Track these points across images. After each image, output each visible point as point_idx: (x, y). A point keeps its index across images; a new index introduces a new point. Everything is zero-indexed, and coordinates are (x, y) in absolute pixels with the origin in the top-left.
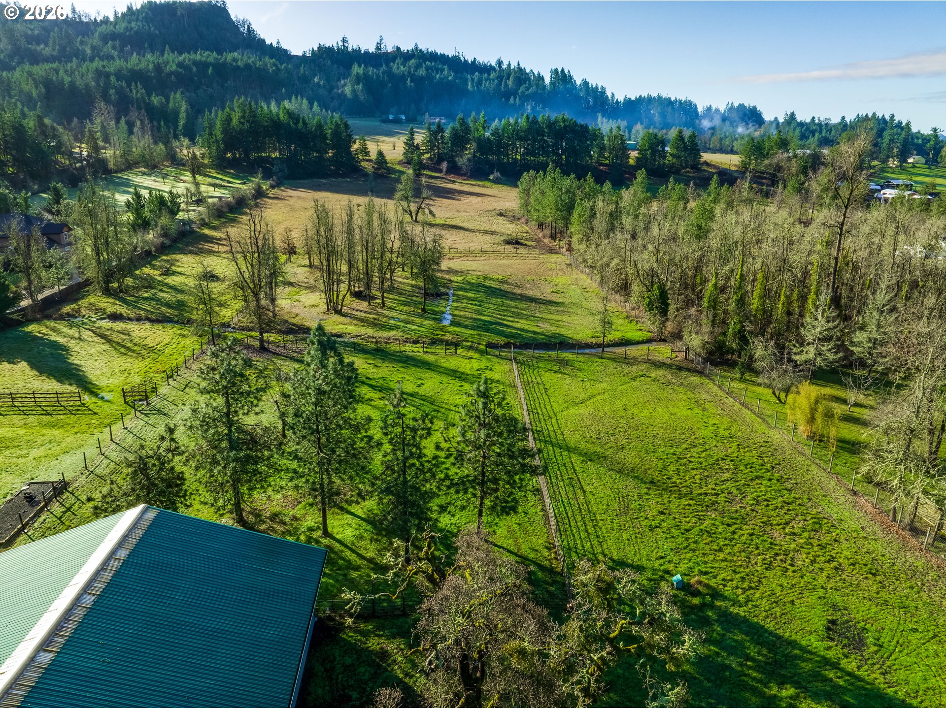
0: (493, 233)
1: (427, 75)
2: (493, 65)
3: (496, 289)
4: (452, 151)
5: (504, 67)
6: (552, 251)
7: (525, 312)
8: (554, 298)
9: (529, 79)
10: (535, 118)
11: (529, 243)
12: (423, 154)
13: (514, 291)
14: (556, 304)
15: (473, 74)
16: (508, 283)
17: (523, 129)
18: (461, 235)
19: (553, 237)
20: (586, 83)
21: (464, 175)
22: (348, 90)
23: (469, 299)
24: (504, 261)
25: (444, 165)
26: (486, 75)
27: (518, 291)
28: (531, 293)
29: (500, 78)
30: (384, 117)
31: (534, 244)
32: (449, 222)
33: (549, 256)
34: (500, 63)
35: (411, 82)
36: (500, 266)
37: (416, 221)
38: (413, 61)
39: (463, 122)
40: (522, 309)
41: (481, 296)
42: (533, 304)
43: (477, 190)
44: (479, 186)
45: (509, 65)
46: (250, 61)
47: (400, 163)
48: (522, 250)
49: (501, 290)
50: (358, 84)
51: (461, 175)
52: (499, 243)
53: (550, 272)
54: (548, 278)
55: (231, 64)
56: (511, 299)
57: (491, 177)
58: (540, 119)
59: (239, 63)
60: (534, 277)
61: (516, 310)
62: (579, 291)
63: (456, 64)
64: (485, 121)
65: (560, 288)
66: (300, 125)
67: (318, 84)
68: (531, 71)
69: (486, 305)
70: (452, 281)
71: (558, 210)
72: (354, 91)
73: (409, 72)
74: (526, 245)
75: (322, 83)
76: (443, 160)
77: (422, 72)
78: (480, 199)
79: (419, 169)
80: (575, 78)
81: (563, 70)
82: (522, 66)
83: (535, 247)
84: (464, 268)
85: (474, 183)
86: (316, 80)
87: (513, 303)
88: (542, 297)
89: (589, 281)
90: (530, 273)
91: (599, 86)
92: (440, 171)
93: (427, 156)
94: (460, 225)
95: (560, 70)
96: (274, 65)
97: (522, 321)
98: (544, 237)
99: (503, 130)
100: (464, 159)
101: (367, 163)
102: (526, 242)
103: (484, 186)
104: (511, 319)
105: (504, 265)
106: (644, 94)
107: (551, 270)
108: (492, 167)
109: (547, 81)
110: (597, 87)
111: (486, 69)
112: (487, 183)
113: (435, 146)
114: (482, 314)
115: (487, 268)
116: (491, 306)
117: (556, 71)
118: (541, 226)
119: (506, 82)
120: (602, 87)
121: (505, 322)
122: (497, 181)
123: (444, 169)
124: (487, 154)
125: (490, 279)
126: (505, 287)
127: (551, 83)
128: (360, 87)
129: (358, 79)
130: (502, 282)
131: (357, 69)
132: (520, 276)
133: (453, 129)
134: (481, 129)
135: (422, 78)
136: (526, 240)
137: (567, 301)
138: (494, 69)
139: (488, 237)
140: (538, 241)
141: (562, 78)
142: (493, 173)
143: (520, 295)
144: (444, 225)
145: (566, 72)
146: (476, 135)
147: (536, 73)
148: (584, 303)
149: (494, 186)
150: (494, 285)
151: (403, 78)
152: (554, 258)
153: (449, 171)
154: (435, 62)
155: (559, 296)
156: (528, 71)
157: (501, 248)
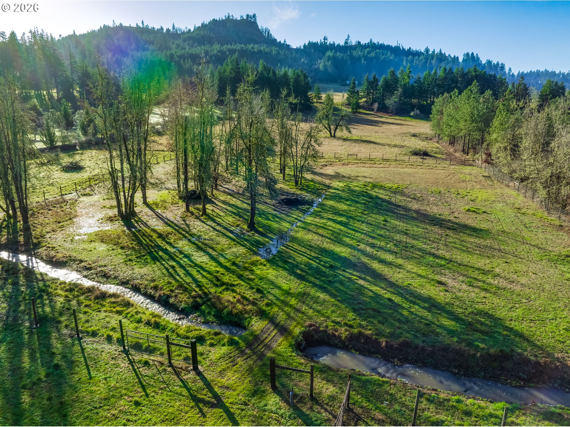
0: (403, 147)
1: (375, 56)
2: (423, 51)
3: (384, 200)
4: (383, 95)
5: (430, 53)
6: (464, 163)
7: (420, 244)
8: (471, 221)
9: (448, 60)
10: (451, 69)
11: (439, 156)
12: (361, 98)
13: (410, 205)
14: (475, 231)
15: (408, 57)
16: (402, 194)
17: (441, 78)
18: (370, 147)
19: (465, 152)
20: (489, 62)
21: (391, 113)
22: (321, 66)
23: (337, 212)
24: (406, 170)
25: (376, 105)
26: (417, 57)
27: (415, 206)
28: (434, 210)
29: (427, 59)
30: (344, 83)
31: (444, 157)
32: (364, 138)
33: (461, 167)
34: (427, 50)
35: (364, 61)
36: (400, 174)
37: (334, 136)
38: (368, 49)
39: (393, 74)
40: (415, 237)
41: (355, 210)
42: (436, 229)
43: (399, 122)
44: (401, 120)
45: (434, 51)
46: (262, 49)
47: (342, 105)
48: (429, 161)
49: (389, 203)
50: (329, 61)
51: (388, 113)
52: (405, 154)
53: (464, 184)
54: (460, 191)
55: (250, 50)
56: (400, 217)
57: (412, 114)
58: (455, 71)
59: (255, 50)
60: (442, 189)
61: (404, 238)
62: (511, 212)
63: (397, 51)
64: (410, 72)
65: (478, 204)
66: (271, 74)
67: (304, 62)
68: (449, 55)
69: (357, 225)
70: (329, 187)
71: (473, 121)
72: (325, 66)
73: (364, 55)
74: (435, 157)
75: (306, 62)
76: (375, 102)
77: (373, 55)
78: (399, 127)
79: (356, 108)
80: (481, 59)
81: (473, 54)
82: (443, 52)
83: (445, 159)
84: (353, 174)
85: (398, 118)
86: (302, 60)
87: (401, 225)
88: (452, 218)
89: (521, 198)
90: (436, 183)
91: (500, 63)
92: (373, 110)
93: (364, 99)
94: (374, 140)
95: (470, 53)
96: (277, 50)
97: (410, 266)
98: (455, 151)
99: (425, 78)
100: (392, 101)
101: (319, 104)
102: (436, 155)
103: (405, 120)
104: (389, 258)
105: (405, 173)
106: (534, 70)
107: (464, 181)
108: (413, 107)
109: (461, 60)
110: (498, 64)
111: (418, 54)
112: (408, 119)
113: (371, 93)
114: (340, 242)
115: (382, 175)
116: (364, 227)
117: (468, 54)
118: (452, 142)
119: (430, 61)
120: (502, 64)
121: (376, 265)
122: (416, 117)
123: (376, 109)
124: (411, 98)
125: (382, 187)
126: (398, 199)
127: (464, 60)
128: (330, 63)
129: (329, 58)
130: (395, 193)
131: (329, 53)
132: (423, 186)
133: (385, 79)
134: (406, 77)
135: (372, 58)
136: (436, 153)
137: (496, 228)
138: (423, 54)
139: (396, 150)
140: (449, 155)
141: (471, 58)
142: (413, 111)
143: (417, 212)
144: (358, 140)
145: (475, 55)
146: (403, 83)
147: (452, 56)
148: (526, 234)
149: (413, 120)
150: (382, 194)
151: (359, 58)
152: (467, 169)
153: (379, 110)
154: (383, 50)
155: (479, 217)
156: (447, 55)
157: (406, 158)
